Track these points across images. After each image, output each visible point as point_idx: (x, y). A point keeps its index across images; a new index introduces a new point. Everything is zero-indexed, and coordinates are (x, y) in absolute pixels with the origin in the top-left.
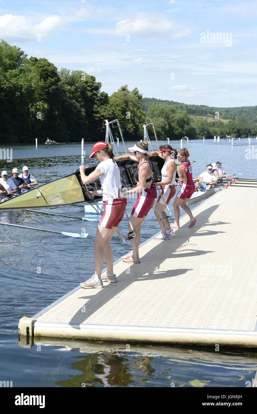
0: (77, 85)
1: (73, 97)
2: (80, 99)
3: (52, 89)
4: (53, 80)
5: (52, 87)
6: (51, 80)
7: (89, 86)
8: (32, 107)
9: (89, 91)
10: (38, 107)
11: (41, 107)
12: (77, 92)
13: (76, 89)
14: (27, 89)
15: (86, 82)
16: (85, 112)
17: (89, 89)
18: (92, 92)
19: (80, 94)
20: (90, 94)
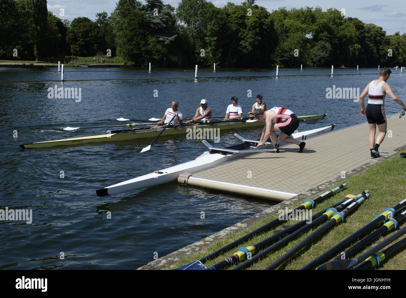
0: (372, 33)
1: (369, 40)
2: (373, 42)
3: (361, 36)
4: (362, 31)
5: (361, 35)
6: (361, 31)
7: (379, 34)
8: (351, 47)
9: (378, 36)
10: (355, 47)
11: (357, 47)
12: (372, 37)
13: (371, 36)
14: (349, 37)
15: (377, 31)
16: (376, 49)
17: (379, 35)
18: (381, 37)
19: (374, 38)
20: (378, 38)
